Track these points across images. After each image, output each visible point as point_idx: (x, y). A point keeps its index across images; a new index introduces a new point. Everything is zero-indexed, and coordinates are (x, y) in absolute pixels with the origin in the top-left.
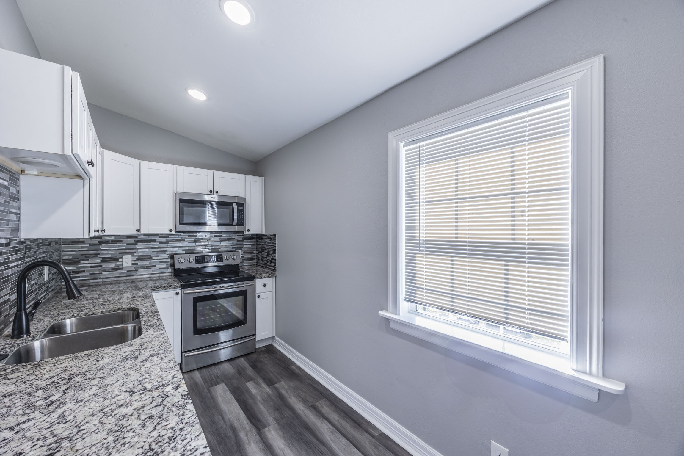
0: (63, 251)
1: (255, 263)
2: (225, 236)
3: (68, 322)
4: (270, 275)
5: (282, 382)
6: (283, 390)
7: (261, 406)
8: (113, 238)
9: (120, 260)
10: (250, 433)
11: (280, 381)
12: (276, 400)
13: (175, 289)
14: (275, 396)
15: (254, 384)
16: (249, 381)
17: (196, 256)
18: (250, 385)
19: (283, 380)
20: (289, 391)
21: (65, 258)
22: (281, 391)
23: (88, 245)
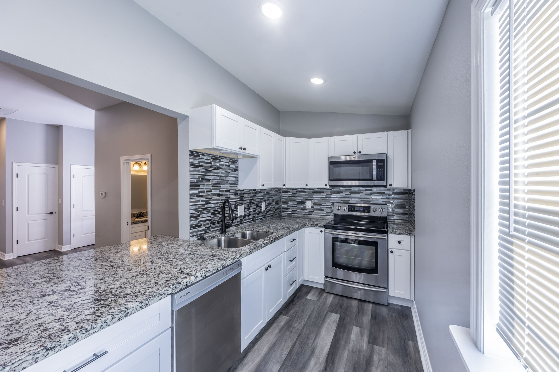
0: (282, 196)
1: (407, 218)
2: (375, 190)
3: (248, 232)
4: (406, 232)
5: (384, 350)
6: (377, 356)
7: (346, 354)
8: (302, 190)
9: (305, 204)
10: (318, 365)
11: (383, 346)
12: (362, 359)
13: (320, 228)
14: (365, 354)
15: (359, 331)
16: (358, 326)
17: (349, 206)
18: (355, 330)
19: (387, 347)
20: (382, 362)
21: (283, 200)
22: (375, 355)
23: (291, 194)
